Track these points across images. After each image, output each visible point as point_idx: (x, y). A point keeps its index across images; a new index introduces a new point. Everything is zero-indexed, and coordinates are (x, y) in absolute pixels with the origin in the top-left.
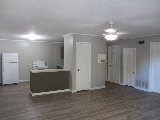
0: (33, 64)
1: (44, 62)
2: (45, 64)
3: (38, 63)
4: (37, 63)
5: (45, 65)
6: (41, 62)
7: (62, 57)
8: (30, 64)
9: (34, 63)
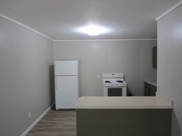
0: (104, 77)
1: (122, 75)
2: (124, 78)
3: (112, 76)
4: (109, 75)
5: (122, 80)
6: (117, 75)
7: (155, 66)
8: (98, 77)
9: (104, 75)
